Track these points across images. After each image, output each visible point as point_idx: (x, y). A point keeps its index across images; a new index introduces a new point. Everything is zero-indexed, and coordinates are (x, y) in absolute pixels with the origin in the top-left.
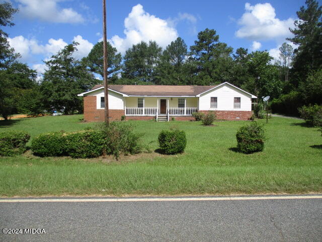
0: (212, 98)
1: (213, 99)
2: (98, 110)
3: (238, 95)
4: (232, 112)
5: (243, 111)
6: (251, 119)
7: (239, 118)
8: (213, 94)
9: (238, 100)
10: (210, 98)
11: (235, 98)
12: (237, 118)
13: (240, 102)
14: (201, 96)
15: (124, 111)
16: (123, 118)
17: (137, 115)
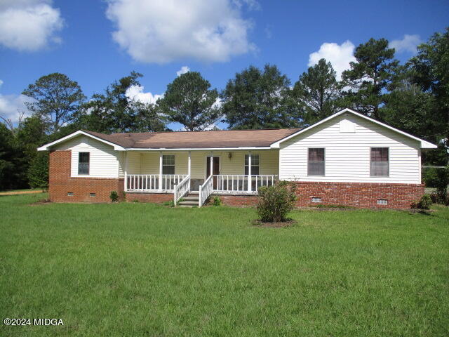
0: (311, 150)
1: (315, 153)
2: (74, 178)
3: (382, 141)
4: (366, 186)
5: (396, 185)
6: (420, 206)
7: (385, 203)
8: (315, 141)
9: (381, 155)
10: (307, 151)
11: (373, 149)
12: (380, 203)
13: (387, 158)
14: (283, 145)
15: (121, 180)
16: (114, 197)
17: (146, 190)
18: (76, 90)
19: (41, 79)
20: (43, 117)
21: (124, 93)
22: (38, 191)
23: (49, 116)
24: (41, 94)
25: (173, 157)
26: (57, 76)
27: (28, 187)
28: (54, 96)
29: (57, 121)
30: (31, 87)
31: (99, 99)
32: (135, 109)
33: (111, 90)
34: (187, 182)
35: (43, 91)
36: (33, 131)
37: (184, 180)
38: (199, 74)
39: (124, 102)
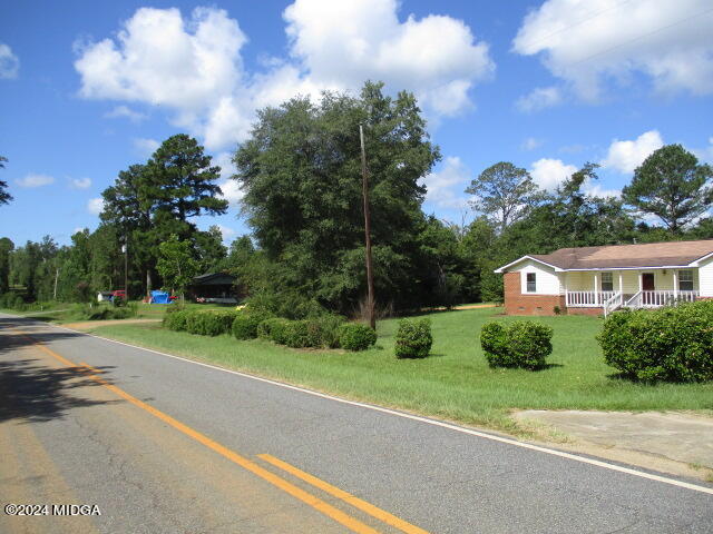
2: (524, 295)
14: (701, 264)
15: (563, 297)
16: (557, 310)
17: (584, 305)
18: (524, 179)
19: (484, 173)
20: (489, 217)
21: (577, 190)
22: (490, 306)
23: (496, 215)
24: (485, 189)
25: (611, 274)
26: (502, 166)
27: (480, 301)
28: (499, 189)
29: (505, 219)
30: (473, 183)
31: (548, 202)
32: (593, 206)
33: (562, 189)
34: (619, 297)
35: (488, 185)
36: (480, 239)
37: (617, 295)
38: (679, 148)
39: (578, 201)
